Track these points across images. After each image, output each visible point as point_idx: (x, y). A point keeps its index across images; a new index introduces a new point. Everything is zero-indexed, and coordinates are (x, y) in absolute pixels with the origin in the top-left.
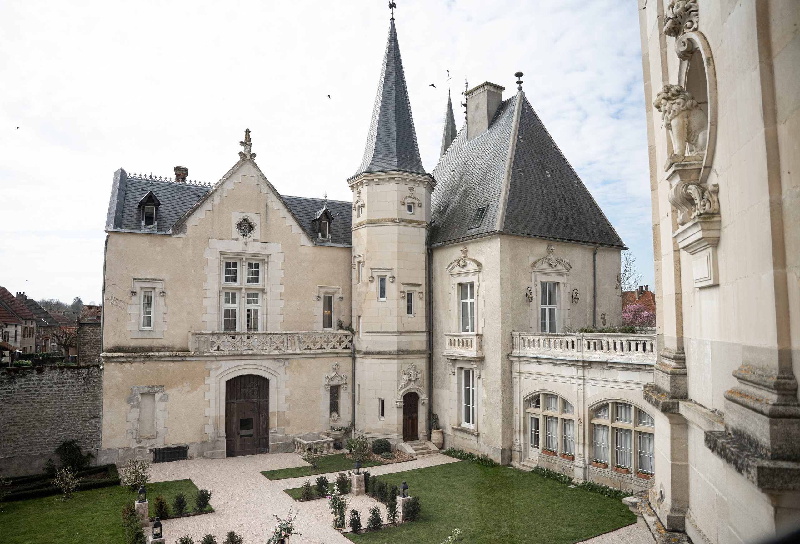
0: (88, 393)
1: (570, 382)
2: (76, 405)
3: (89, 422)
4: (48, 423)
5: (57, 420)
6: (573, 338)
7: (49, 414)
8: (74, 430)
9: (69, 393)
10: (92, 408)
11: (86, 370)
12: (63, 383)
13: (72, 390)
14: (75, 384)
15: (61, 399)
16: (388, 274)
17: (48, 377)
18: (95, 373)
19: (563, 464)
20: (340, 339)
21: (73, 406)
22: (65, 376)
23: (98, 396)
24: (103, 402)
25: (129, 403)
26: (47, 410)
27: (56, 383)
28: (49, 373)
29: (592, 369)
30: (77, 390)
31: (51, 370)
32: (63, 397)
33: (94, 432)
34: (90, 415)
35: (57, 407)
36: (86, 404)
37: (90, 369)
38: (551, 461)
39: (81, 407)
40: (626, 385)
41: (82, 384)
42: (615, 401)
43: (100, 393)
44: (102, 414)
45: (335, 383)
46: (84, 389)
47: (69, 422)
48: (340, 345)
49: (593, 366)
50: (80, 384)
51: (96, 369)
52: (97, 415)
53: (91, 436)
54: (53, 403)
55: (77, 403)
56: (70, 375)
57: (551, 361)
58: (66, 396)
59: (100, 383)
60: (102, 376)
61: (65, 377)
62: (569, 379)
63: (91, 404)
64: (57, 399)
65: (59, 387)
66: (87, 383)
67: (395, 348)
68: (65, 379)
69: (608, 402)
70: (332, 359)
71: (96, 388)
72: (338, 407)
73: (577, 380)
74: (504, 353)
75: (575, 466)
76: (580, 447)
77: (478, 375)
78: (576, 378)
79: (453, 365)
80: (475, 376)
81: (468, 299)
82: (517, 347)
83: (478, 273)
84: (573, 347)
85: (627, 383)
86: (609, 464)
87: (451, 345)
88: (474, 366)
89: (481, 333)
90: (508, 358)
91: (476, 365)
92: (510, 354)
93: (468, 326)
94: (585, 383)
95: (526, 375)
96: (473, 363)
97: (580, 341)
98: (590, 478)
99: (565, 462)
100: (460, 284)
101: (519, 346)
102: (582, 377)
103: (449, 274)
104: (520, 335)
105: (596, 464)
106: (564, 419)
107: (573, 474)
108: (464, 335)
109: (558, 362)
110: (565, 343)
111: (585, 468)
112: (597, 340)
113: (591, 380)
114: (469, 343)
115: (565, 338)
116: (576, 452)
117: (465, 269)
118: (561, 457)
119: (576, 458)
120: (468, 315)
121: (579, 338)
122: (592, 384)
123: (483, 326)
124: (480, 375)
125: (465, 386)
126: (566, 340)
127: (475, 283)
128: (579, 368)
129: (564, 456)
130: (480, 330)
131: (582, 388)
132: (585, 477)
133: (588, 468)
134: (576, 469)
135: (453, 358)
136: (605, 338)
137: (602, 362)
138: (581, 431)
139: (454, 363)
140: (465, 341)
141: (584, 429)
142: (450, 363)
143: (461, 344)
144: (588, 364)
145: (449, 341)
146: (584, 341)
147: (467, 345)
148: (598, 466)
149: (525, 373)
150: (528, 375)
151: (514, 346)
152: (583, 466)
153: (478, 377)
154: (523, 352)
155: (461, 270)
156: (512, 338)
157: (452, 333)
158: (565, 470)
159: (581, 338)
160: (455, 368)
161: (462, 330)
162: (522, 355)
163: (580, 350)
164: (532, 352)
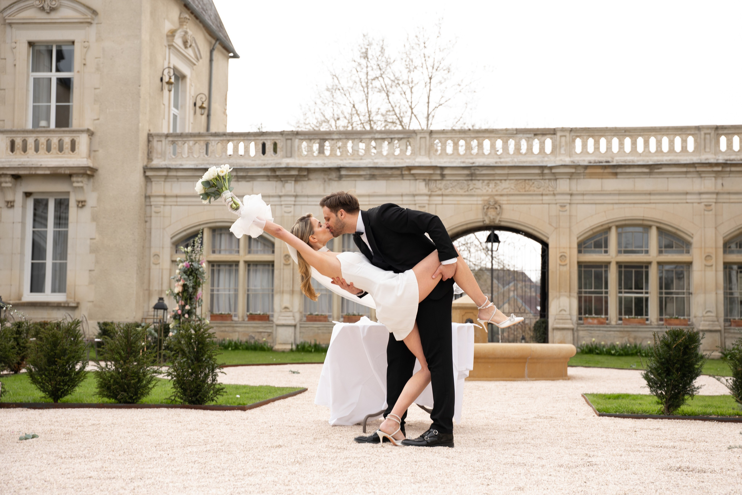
6: (277, 138)
19: (251, 330)
29: (310, 182)
38: (227, 329)
40: (367, 199)
49: (312, 176)
73: (283, 199)
74: (141, 162)
75: (278, 326)
76: (286, 297)
77: (82, 202)
78: (280, 196)
79: (13, 189)
80: (72, 203)
81: (51, 71)
82: (159, 156)
83: (86, 25)
84: (275, 151)
85: (369, 196)
86: (330, 316)
87: (12, 150)
88: (75, 184)
89: (92, 128)
90: (145, 172)
91: (82, 182)
92: (149, 166)
93: (48, 120)
94: (296, 203)
95: (179, 199)
96: (74, 179)
97: (289, 142)
98: (302, 340)
99: (255, 325)
100: (31, 44)
101: (163, 155)
102: (293, 193)
103: (7, 21)
104: (167, 136)
105: (312, 318)
106: (248, 264)
107: (270, 340)
108: (53, 131)
109: (249, 174)
110: (260, 146)
111: (295, 326)
112: (321, 139)
113: (308, 196)
114: (67, 145)
115: (262, 138)
116: (277, 307)
117: (54, 16)
118: (246, 319)
119: (276, 315)
120: (49, 101)
121: (289, 137)
122: (309, 203)
123: (96, 118)
124: (85, 201)
125: (34, 227)
126: (262, 142)
127: (75, 43)
128: (286, 181)
129: (252, 317)
130: (88, 124)
131: (291, 209)
132: (295, 339)
133: (298, 326)
134: (280, 330)
135: (21, 172)
136: (335, 137)
137: (330, 169)
138: (287, 273)
139: (15, 185)
140: (55, 141)
141: (293, 269)
142: (8, 183)
143: (43, 147)
144: (305, 173)
145: (9, 144)
146: (297, 142)
147: (61, 149)
148: (315, 321)
149: (177, 196)
150: (183, 199)
151: (154, 155)
152: (293, 322)
153: (80, 205)
154: (174, 163)
155: (42, 16)
156: (149, 141)
157: (19, 129)
158: (254, 338)
159: (293, 138)
160: (15, 194)
161: (30, 126)
162: (174, 167)
163: (289, 155)
164: (193, 163)
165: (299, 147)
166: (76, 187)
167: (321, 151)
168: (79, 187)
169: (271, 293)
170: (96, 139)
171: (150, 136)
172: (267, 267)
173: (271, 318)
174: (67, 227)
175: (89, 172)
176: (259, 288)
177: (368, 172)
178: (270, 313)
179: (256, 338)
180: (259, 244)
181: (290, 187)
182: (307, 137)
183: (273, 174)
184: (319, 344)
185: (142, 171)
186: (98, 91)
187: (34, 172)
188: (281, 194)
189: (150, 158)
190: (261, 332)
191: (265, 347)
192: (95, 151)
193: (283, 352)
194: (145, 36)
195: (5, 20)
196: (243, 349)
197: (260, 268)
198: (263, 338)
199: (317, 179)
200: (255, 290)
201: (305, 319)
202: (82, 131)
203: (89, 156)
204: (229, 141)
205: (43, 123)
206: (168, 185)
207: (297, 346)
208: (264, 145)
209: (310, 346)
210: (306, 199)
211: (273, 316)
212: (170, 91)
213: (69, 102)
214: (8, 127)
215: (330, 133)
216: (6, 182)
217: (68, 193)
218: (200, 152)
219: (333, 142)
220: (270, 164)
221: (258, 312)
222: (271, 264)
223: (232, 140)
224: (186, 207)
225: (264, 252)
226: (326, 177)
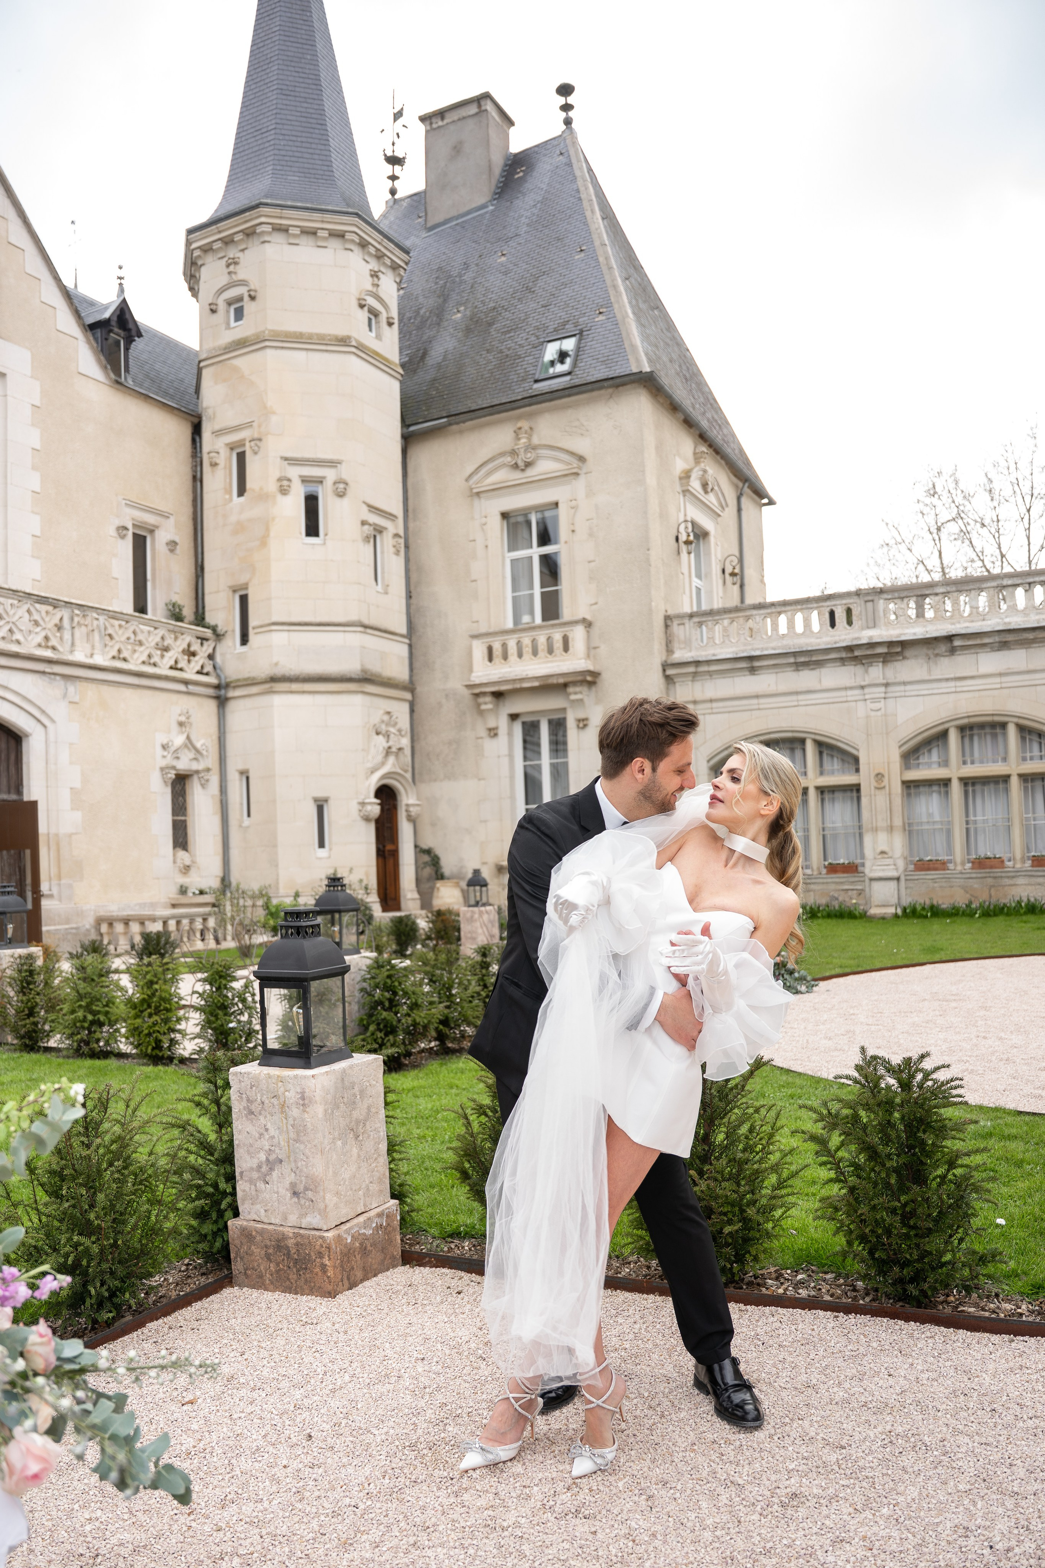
1: (844, 699)
6: (852, 601)
16: (330, 475)
19: (833, 887)
20: (189, 645)
29: (906, 663)
40: (998, 680)
42: (965, 721)
45: (184, 764)
48: (189, 661)
49: (908, 653)
57: (792, 660)
62: (843, 693)
67: (351, 666)
69: (946, 726)
70: (174, 697)
72: (186, 834)
73: (867, 690)
74: (658, 657)
75: (871, 880)
76: (882, 837)
77: (583, 720)
78: (862, 687)
79: (495, 711)
80: (571, 724)
81: (531, 547)
82: (682, 646)
83: (572, 477)
84: (850, 622)
85: (1001, 675)
86: (950, 861)
87: (490, 659)
88: (573, 697)
89: (588, 617)
90: (664, 670)
91: (581, 693)
92: (669, 662)
93: (532, 613)
94: (888, 695)
95: (715, 705)
96: (571, 689)
97: (870, 605)
98: (909, 900)
99: (837, 880)
100: (505, 515)
101: (688, 643)
102: (881, 681)
103: (475, 491)
104: (691, 616)
105: (923, 866)
106: (822, 790)
107: (861, 902)
108: (540, 627)
109: (814, 659)
110: (827, 616)
111: (898, 879)
112: (918, 596)
113: (904, 683)
114: (558, 644)
115: (828, 603)
116: (868, 851)
117: (531, 472)
118: (824, 871)
119: (868, 864)
120: (531, 587)
121: (870, 598)
122: (907, 694)
123: (593, 602)
124: (587, 719)
125: (525, 758)
126: (828, 609)
127: (560, 505)
128: (871, 664)
129: (833, 869)
130: (583, 612)
131: (881, 705)
132: (899, 898)
133: (903, 878)
134: (876, 886)
135: (503, 688)
136: (941, 590)
137: (936, 639)
138: (881, 800)
139: (497, 706)
140: (542, 640)
141: (890, 794)
142: (487, 704)
143: (527, 650)
144: (899, 649)
145: (486, 651)
146: (881, 603)
147: (550, 651)
148: (929, 869)
149: (711, 701)
150: (721, 704)
151: (676, 645)
152: (895, 874)
153: (581, 725)
154: (703, 653)
155: (516, 476)
156: (667, 626)
157: (497, 629)
158: (837, 899)
159: (876, 598)
160: (497, 718)
161: (510, 625)
162: (704, 659)
163: (871, 624)
164: (731, 650)
165: (886, 611)
166: (573, 701)
167: (920, 614)
168: (577, 700)
169: (857, 831)
170: (595, 630)
171: (668, 619)
172: (849, 794)
173: (860, 869)
174: (566, 756)
175: (589, 678)
176: (839, 824)
177: (997, 639)
178: (859, 861)
179: (841, 899)
180: (835, 759)
181: (876, 672)
182: (896, 595)
183: (849, 655)
184: (939, 905)
185: (660, 669)
186: (593, 564)
187: (518, 686)
188: (863, 683)
189: (669, 651)
190: (847, 890)
191: (857, 913)
192: (595, 648)
193: (883, 918)
194: (651, 480)
195: (471, 489)
196: (823, 917)
197: (839, 795)
198: (851, 899)
199: (916, 657)
200: (834, 829)
201: (912, 867)
202: (575, 622)
203: (588, 656)
204: (780, 613)
205: (526, 619)
206: (698, 685)
207: (904, 910)
208: (832, 614)
209: (923, 909)
210: (902, 688)
211: (863, 865)
212: (689, 553)
213: (556, 585)
214: (483, 629)
215: (931, 585)
216: (486, 703)
217: (564, 710)
218: (738, 634)
219: (937, 598)
220: (843, 641)
221: (841, 861)
222: (856, 788)
223: (785, 612)
224: (726, 715)
225: (843, 772)
226: (930, 652)
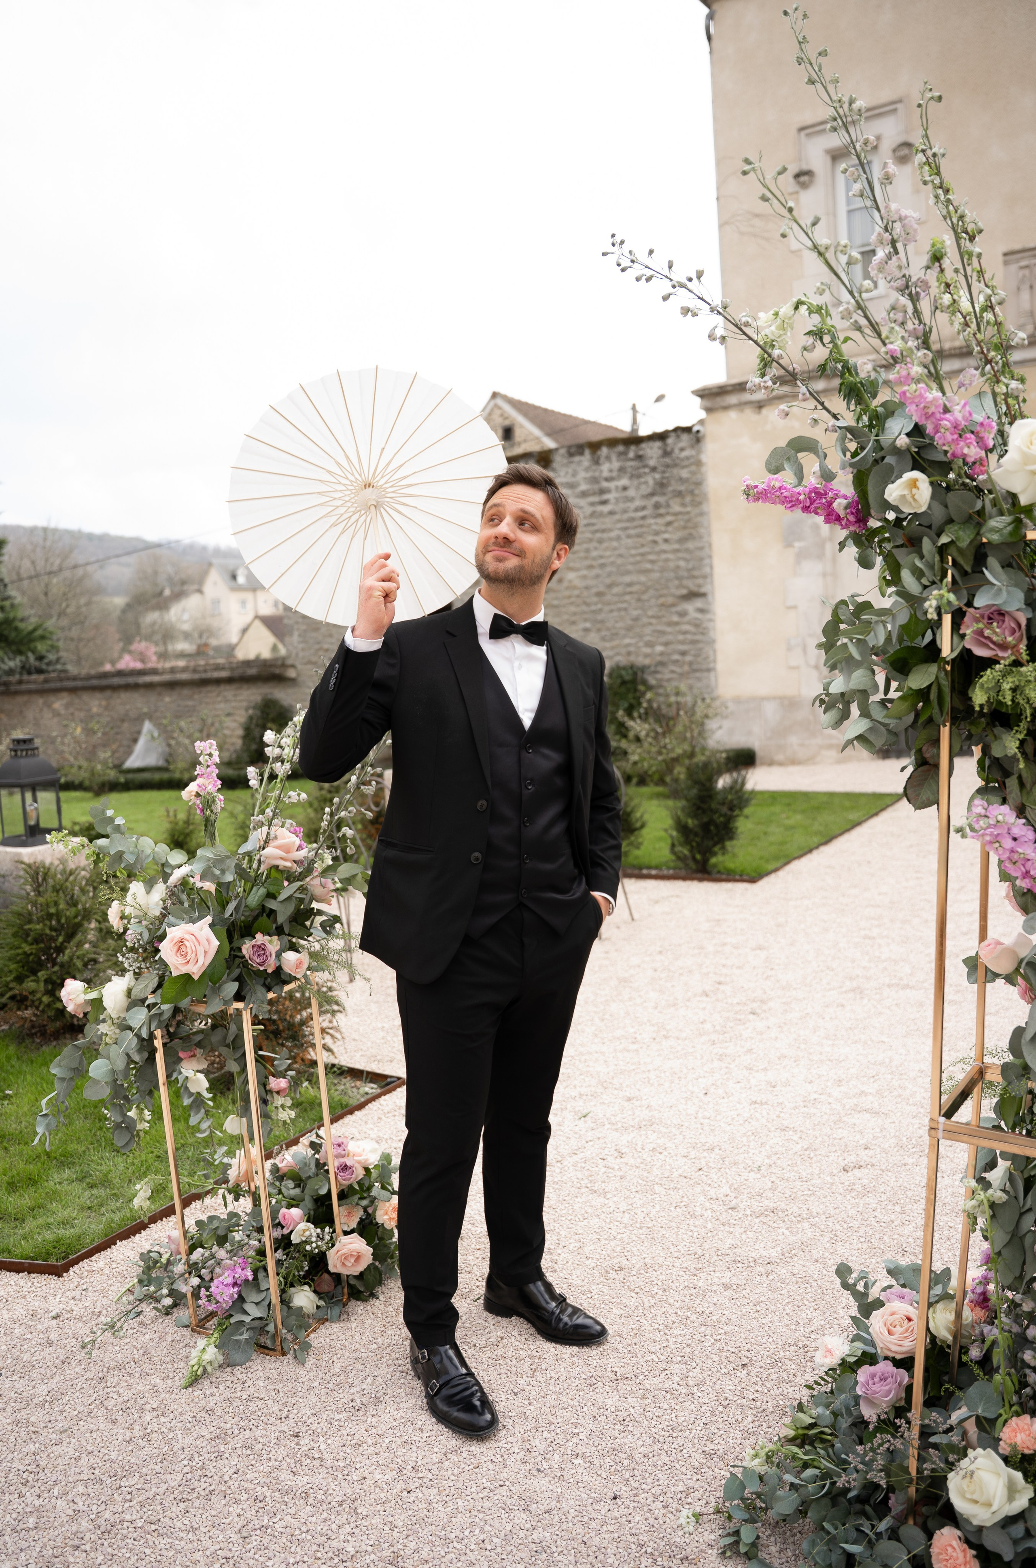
0: (669, 518)
2: (639, 558)
3: (679, 608)
4: (575, 614)
5: (596, 604)
7: (575, 588)
8: (641, 636)
9: (619, 521)
10: (682, 563)
11: (658, 444)
12: (602, 491)
13: (625, 511)
14: (631, 493)
15: (601, 541)
17: (565, 476)
18: (682, 449)
21: (631, 560)
22: (605, 468)
23: (696, 526)
24: (710, 545)
25: (789, 545)
26: (571, 576)
27: (584, 494)
28: (566, 465)
30: (637, 510)
31: (571, 455)
32: (605, 535)
33: (694, 642)
34: (678, 587)
35: (590, 567)
36: (665, 552)
37: (670, 441)
39: (652, 562)
41: (649, 490)
43: (702, 514)
44: (712, 583)
46: (657, 506)
47: (625, 609)
50: (645, 490)
51: (685, 437)
52: (699, 586)
53: (683, 653)
54: (582, 554)
55: (642, 550)
56: (616, 465)
58: (610, 530)
59: (699, 484)
60: (704, 458)
61: (606, 474)
63: (677, 551)
64: (591, 540)
65: (592, 504)
66: (662, 485)
68: (607, 480)
71: (688, 499)
